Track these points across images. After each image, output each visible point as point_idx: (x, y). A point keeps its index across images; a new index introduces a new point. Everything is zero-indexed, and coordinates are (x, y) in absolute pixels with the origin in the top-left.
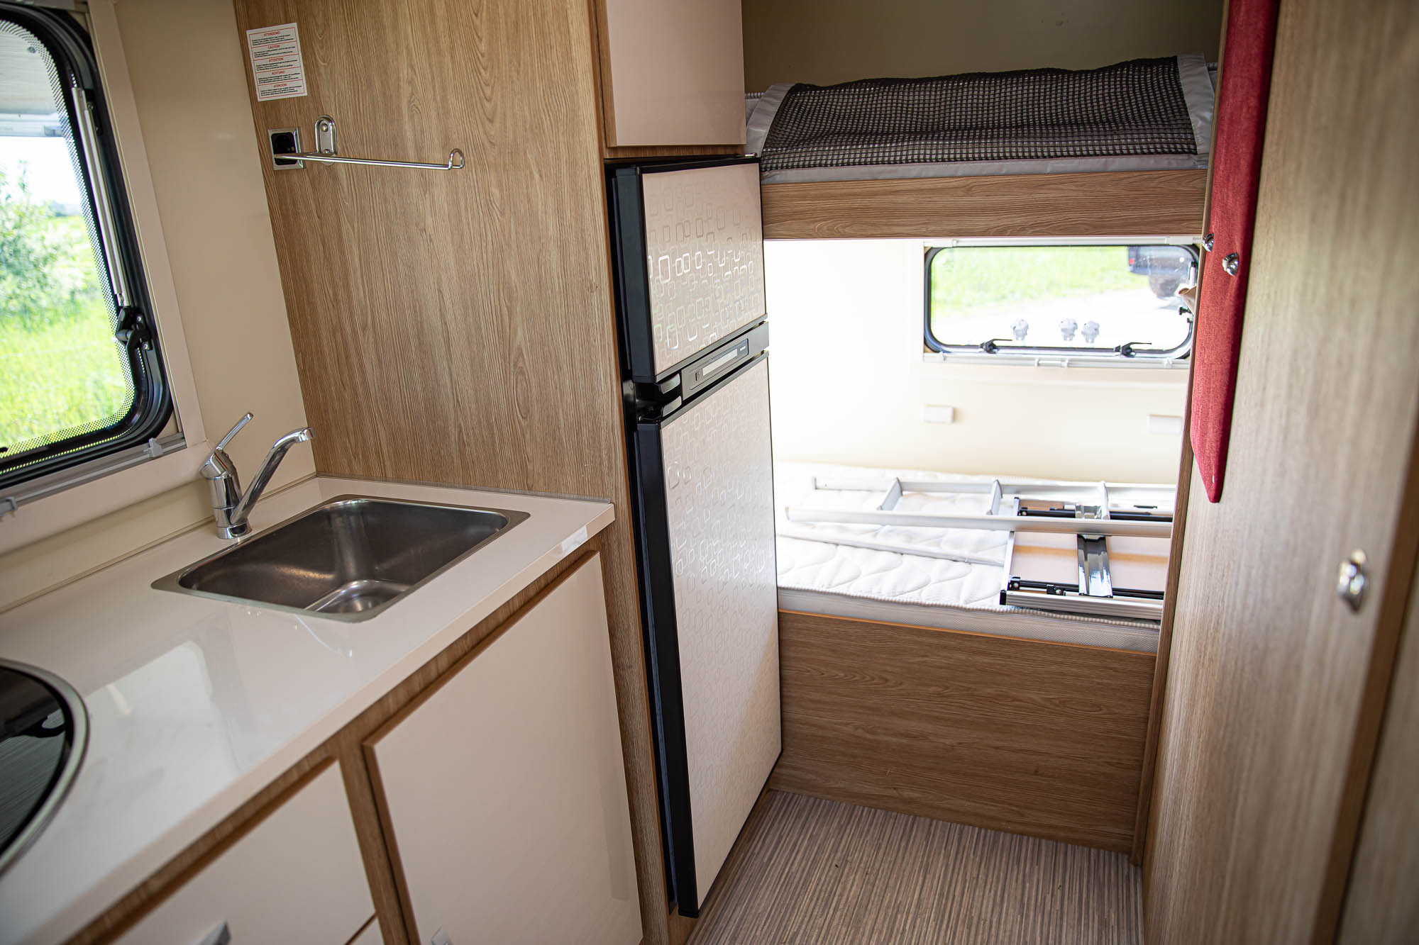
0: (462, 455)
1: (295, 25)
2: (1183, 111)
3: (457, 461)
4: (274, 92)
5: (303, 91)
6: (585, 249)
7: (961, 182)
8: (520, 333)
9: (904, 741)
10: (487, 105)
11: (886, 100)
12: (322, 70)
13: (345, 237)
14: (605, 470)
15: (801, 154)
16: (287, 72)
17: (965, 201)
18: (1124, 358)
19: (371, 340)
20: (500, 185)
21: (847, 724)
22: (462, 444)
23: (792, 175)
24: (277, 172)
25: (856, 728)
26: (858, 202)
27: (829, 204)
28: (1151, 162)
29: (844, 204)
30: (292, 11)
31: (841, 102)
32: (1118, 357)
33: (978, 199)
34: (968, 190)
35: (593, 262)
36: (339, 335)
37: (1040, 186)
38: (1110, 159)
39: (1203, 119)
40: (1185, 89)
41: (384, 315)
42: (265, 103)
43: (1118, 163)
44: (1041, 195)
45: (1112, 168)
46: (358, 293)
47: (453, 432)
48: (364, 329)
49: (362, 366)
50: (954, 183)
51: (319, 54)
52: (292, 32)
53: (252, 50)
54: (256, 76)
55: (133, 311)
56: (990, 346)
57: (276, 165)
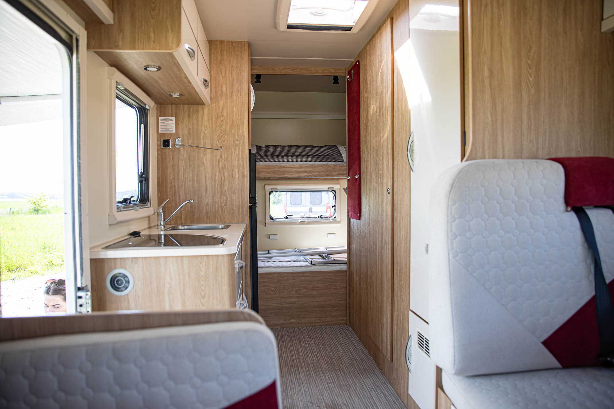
0: (206, 216)
1: (174, 118)
2: (341, 154)
3: (205, 217)
4: (165, 131)
5: (173, 131)
6: (244, 169)
7: (300, 166)
8: (226, 186)
9: (289, 305)
10: (223, 139)
11: (278, 149)
12: (180, 128)
13: (180, 164)
14: (245, 216)
15: (263, 159)
16: (170, 127)
17: (300, 170)
19: (184, 189)
20: (225, 155)
21: (275, 303)
22: (207, 213)
23: (261, 163)
24: (161, 149)
25: (277, 304)
26: (277, 170)
27: (270, 170)
28: (336, 163)
29: (273, 170)
30: (174, 114)
31: (268, 149)
32: (319, 219)
33: (303, 170)
34: (301, 168)
35: (245, 171)
36: (173, 188)
37: (315, 167)
38: (328, 162)
39: (345, 156)
40: (340, 150)
41: (188, 183)
42: (161, 133)
43: (329, 163)
44: (316, 169)
45: (328, 164)
46: (181, 177)
47: (205, 210)
48: (182, 186)
49: (179, 196)
50: (298, 166)
51: (180, 124)
52: (173, 119)
53: (160, 121)
54: (160, 127)
55: (143, 174)
56: (287, 218)
57: (162, 147)
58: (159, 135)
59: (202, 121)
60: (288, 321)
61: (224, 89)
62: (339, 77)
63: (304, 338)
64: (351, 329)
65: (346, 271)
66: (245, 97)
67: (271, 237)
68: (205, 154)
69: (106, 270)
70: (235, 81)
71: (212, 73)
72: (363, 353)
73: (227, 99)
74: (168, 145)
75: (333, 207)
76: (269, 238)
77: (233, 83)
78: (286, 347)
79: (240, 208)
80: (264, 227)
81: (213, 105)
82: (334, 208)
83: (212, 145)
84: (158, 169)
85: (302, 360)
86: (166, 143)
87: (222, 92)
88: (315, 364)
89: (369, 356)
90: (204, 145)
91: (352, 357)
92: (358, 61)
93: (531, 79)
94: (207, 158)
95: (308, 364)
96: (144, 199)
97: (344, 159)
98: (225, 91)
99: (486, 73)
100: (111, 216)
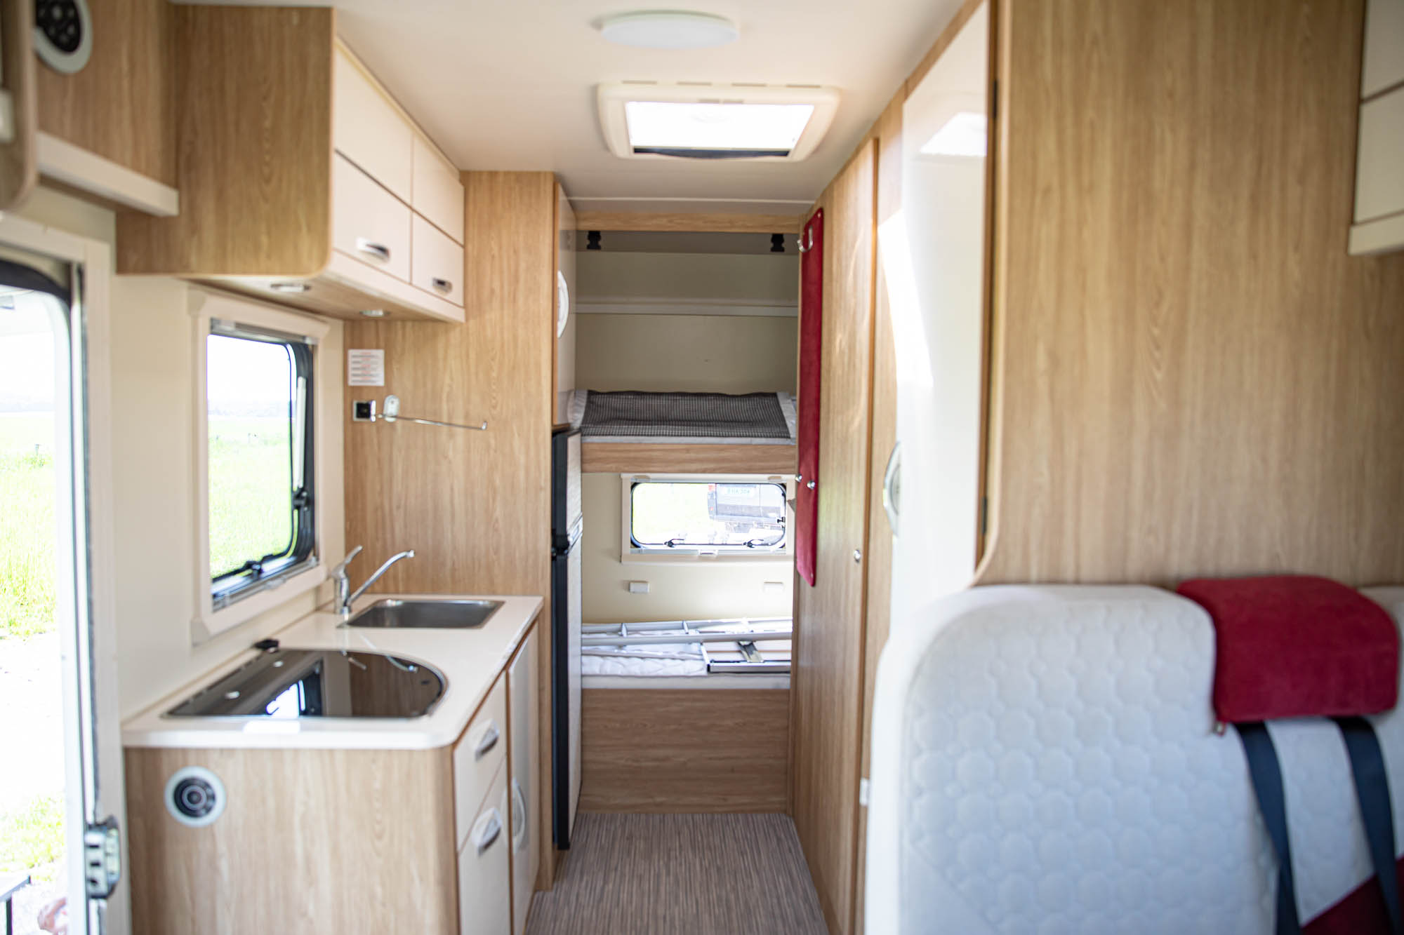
0: (453, 576)
1: (383, 351)
2: (783, 418)
3: (449, 580)
4: (361, 381)
5: (380, 382)
7: (684, 447)
8: (498, 510)
9: (655, 764)
10: (493, 401)
11: (640, 403)
12: (396, 375)
13: (394, 459)
14: (540, 579)
15: (599, 429)
16: (372, 373)
17: (687, 456)
18: (749, 548)
19: (402, 514)
21: (622, 758)
22: (454, 570)
23: (597, 439)
24: (353, 423)
25: (627, 760)
26: (632, 455)
27: (617, 455)
28: (770, 441)
29: (624, 455)
30: (382, 343)
31: (615, 402)
32: (746, 547)
33: (692, 455)
34: (688, 451)
36: (379, 512)
37: (722, 450)
38: (752, 439)
39: (792, 423)
40: (783, 409)
41: (413, 501)
42: (353, 388)
43: (756, 441)
44: (723, 454)
45: (753, 443)
46: (398, 487)
47: (449, 564)
48: (398, 507)
50: (681, 447)
51: (395, 367)
52: (380, 354)
53: (351, 360)
54: (351, 372)
55: (302, 490)
56: (670, 544)
57: (355, 419)
58: (350, 391)
59: (445, 359)
60: (650, 800)
61: (496, 285)
62: (785, 237)
63: (680, 846)
64: (793, 828)
65: (786, 692)
66: (546, 303)
67: (633, 587)
68: (451, 436)
69: (165, 769)
70: (523, 265)
71: (470, 247)
72: (806, 900)
73: (502, 309)
74: (368, 415)
75: (778, 521)
76: (629, 590)
77: (517, 271)
78: (633, 871)
79: (530, 561)
80: (618, 564)
81: (472, 322)
82: (781, 523)
83: (467, 416)
84: (346, 468)
85: (661, 911)
86: (363, 410)
87: (492, 291)
88: (688, 927)
89: (817, 912)
90: (450, 417)
91: (777, 911)
92: (821, 210)
93: (1159, 376)
94: (456, 445)
95: (672, 926)
96: (304, 549)
97: (791, 432)
98: (497, 291)
99: (1042, 361)
100: (197, 625)
